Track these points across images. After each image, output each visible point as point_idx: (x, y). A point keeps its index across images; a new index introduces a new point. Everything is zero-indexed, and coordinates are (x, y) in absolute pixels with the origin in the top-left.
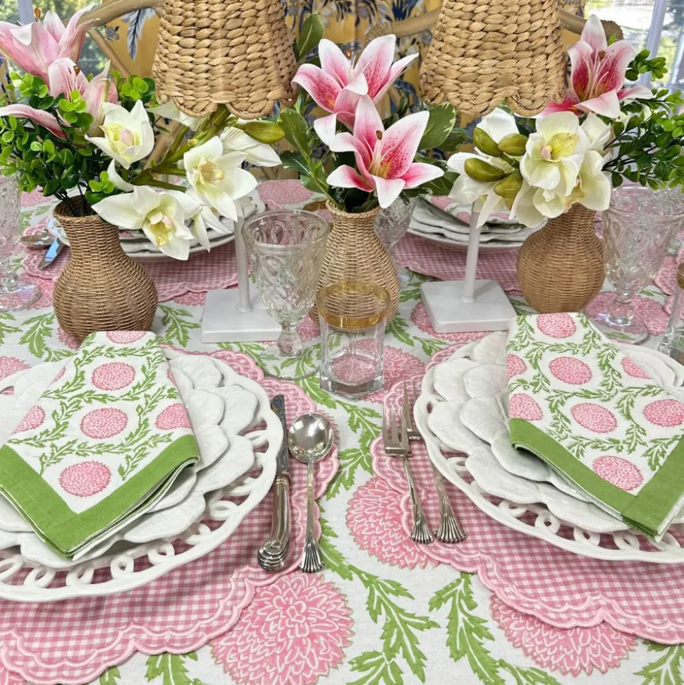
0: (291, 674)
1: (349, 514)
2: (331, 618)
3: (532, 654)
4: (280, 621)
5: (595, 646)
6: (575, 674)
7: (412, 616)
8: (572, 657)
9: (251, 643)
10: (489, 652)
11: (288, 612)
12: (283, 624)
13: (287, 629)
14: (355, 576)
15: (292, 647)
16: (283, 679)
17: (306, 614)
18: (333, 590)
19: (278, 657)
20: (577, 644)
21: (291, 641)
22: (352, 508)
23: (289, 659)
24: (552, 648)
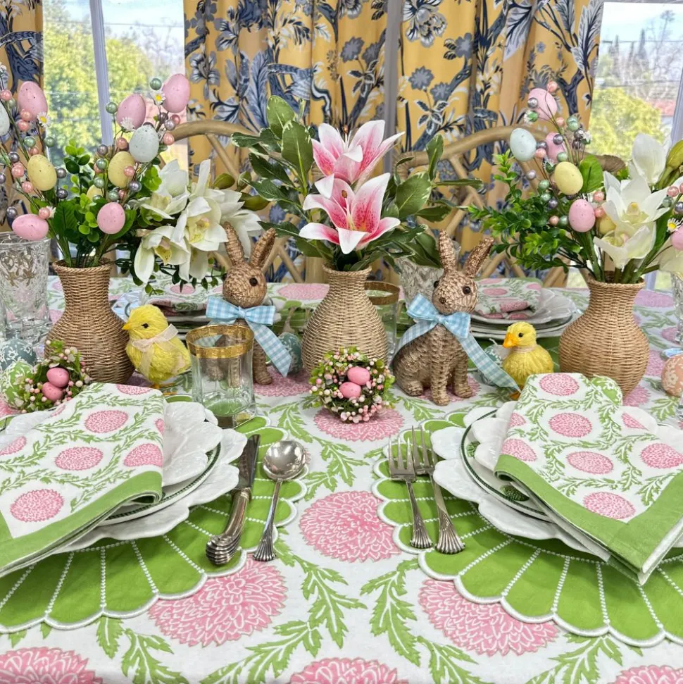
0: (217, 632)
2: (266, 592)
3: (451, 635)
4: (218, 592)
5: (515, 634)
6: (490, 654)
7: (343, 597)
8: (490, 641)
10: (409, 629)
11: (227, 586)
12: (220, 594)
13: (223, 598)
14: (296, 563)
15: (224, 612)
16: (209, 634)
17: (244, 588)
18: (274, 572)
19: (208, 619)
20: (498, 631)
21: (224, 608)
22: (308, 514)
23: (219, 620)
24: (472, 633)
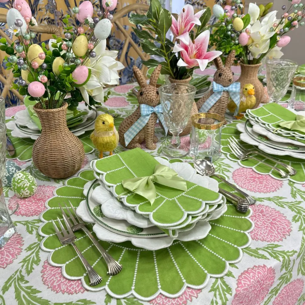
0: (281, 232)
2: (272, 213)
7: (292, 202)
11: (258, 217)
12: (261, 221)
13: (263, 222)
14: (263, 200)
15: (271, 225)
16: (280, 234)
17: (264, 215)
18: (263, 206)
19: (271, 230)
21: (269, 224)
23: (275, 229)
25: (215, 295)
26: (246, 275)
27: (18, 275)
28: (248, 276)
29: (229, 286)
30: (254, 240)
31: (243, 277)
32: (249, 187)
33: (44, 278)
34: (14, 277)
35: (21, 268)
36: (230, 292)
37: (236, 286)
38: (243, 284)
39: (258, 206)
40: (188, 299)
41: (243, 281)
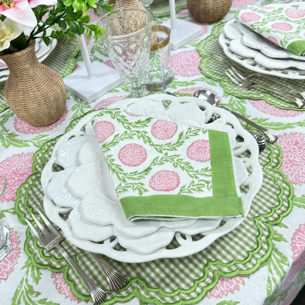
1: (260, 110)
9: (299, 170)
25: (270, 270)
26: (299, 235)
27: (25, 286)
28: (302, 236)
29: (283, 255)
30: (297, 184)
31: (297, 239)
32: (273, 111)
33: (57, 284)
34: (20, 290)
35: (26, 275)
36: (287, 262)
37: (292, 253)
38: (299, 249)
39: (290, 136)
40: (240, 282)
41: (299, 244)
